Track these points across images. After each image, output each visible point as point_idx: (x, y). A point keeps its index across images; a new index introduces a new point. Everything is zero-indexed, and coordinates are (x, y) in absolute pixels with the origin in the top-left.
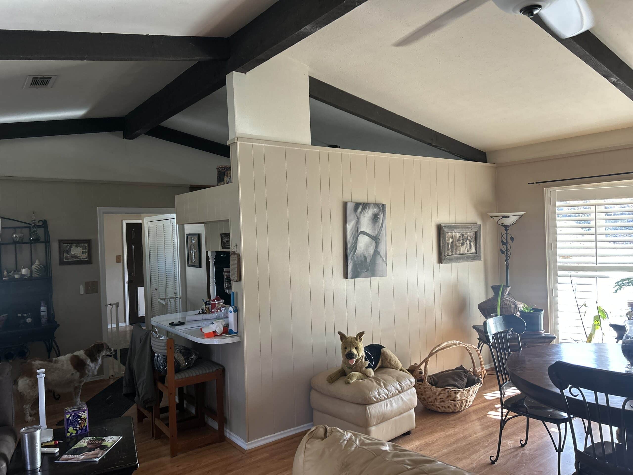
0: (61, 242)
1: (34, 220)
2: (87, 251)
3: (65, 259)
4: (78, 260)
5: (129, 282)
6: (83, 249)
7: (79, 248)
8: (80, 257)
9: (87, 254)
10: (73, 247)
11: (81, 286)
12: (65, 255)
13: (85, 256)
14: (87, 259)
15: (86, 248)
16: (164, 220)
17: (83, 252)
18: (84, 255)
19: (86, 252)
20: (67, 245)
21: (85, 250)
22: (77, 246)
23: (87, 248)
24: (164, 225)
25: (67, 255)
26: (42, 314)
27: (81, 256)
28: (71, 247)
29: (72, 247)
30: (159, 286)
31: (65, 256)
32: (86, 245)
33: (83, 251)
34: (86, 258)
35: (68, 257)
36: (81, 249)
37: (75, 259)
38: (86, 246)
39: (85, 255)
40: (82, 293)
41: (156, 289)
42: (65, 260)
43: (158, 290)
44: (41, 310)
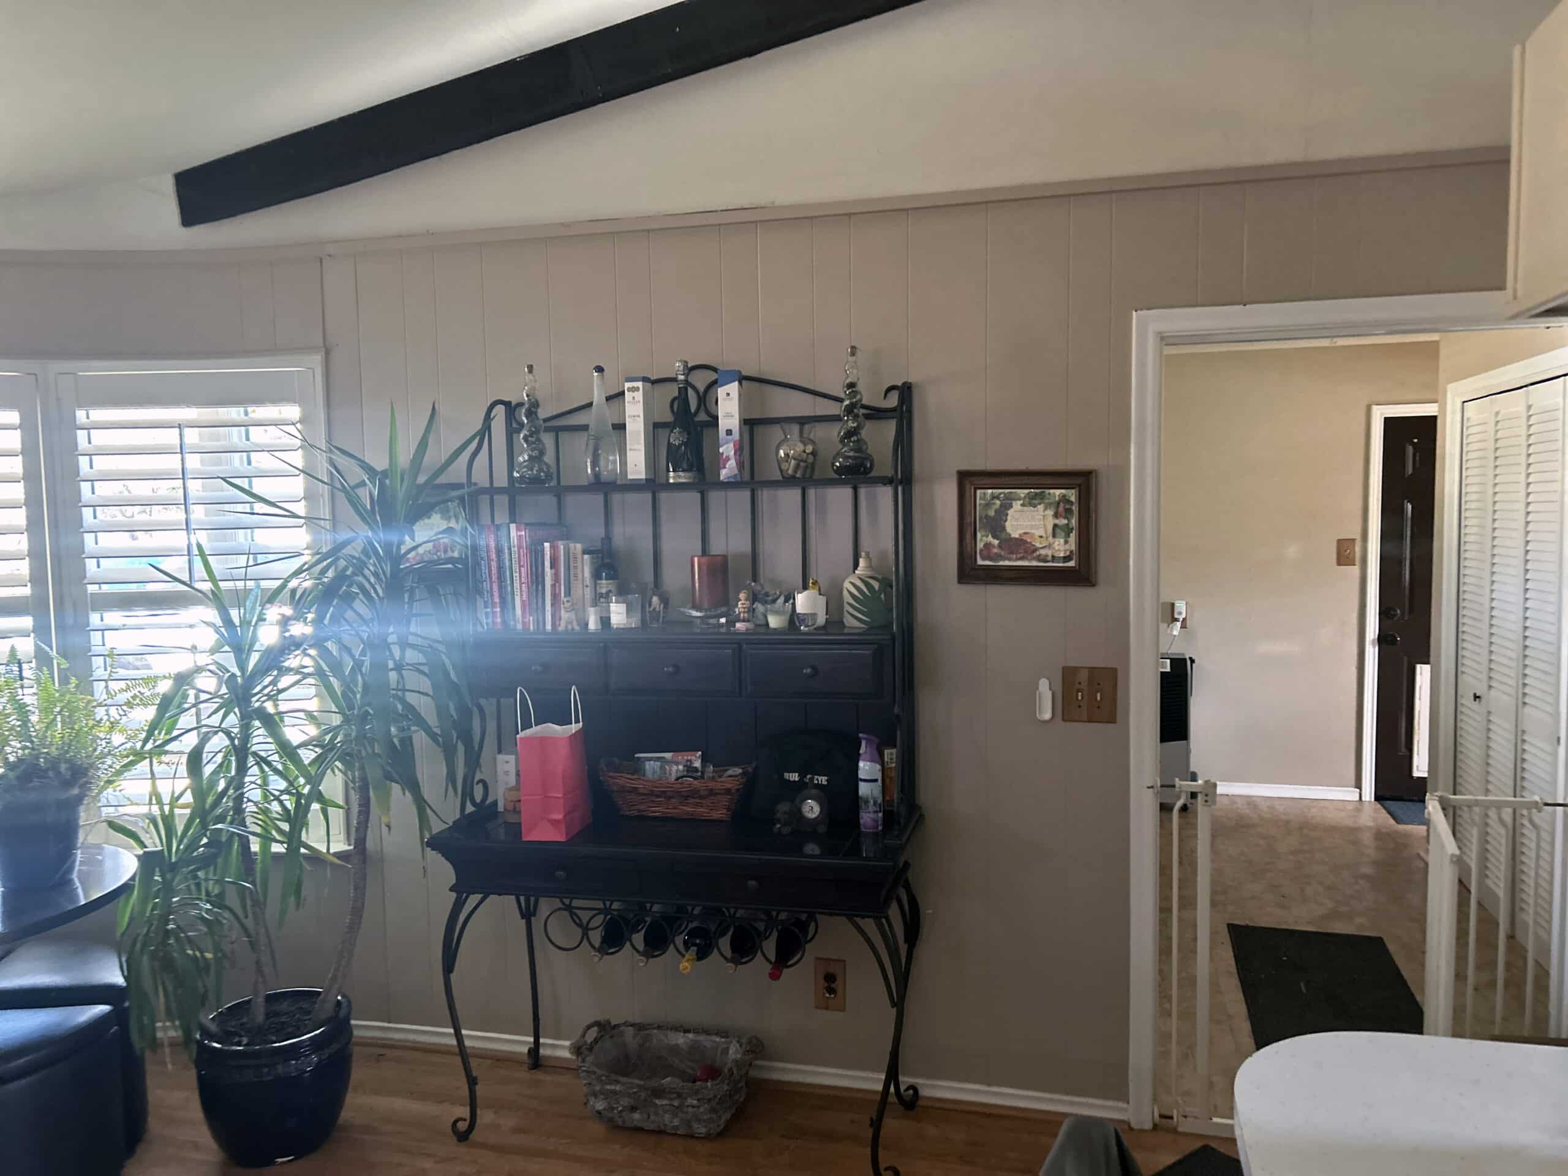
0: (967, 480)
1: (851, 385)
2: (1074, 522)
3: (983, 559)
4: (1035, 563)
5: (1383, 640)
6: (1056, 515)
7: (1041, 507)
8: (1043, 552)
9: (1073, 537)
10: (1017, 505)
11: (1044, 685)
12: (984, 539)
13: (1062, 547)
14: (1072, 564)
15: (1068, 512)
16: (1532, 384)
17: (1055, 526)
18: (1062, 541)
19: (1068, 530)
20: (994, 497)
21: (1066, 521)
22: (1031, 502)
23: (1075, 508)
24: (1529, 407)
25: (990, 539)
26: (864, 789)
27: (1049, 546)
28: (1006, 506)
29: (1011, 506)
30: (1490, 687)
31: (980, 545)
32: (1072, 495)
33: (1057, 522)
34: (1067, 559)
35: (994, 546)
36: (1050, 513)
37: (1021, 559)
38: (1071, 503)
39: (1066, 542)
40: (1047, 716)
41: (1476, 697)
42: (980, 562)
43: (1483, 700)
44: (861, 775)
